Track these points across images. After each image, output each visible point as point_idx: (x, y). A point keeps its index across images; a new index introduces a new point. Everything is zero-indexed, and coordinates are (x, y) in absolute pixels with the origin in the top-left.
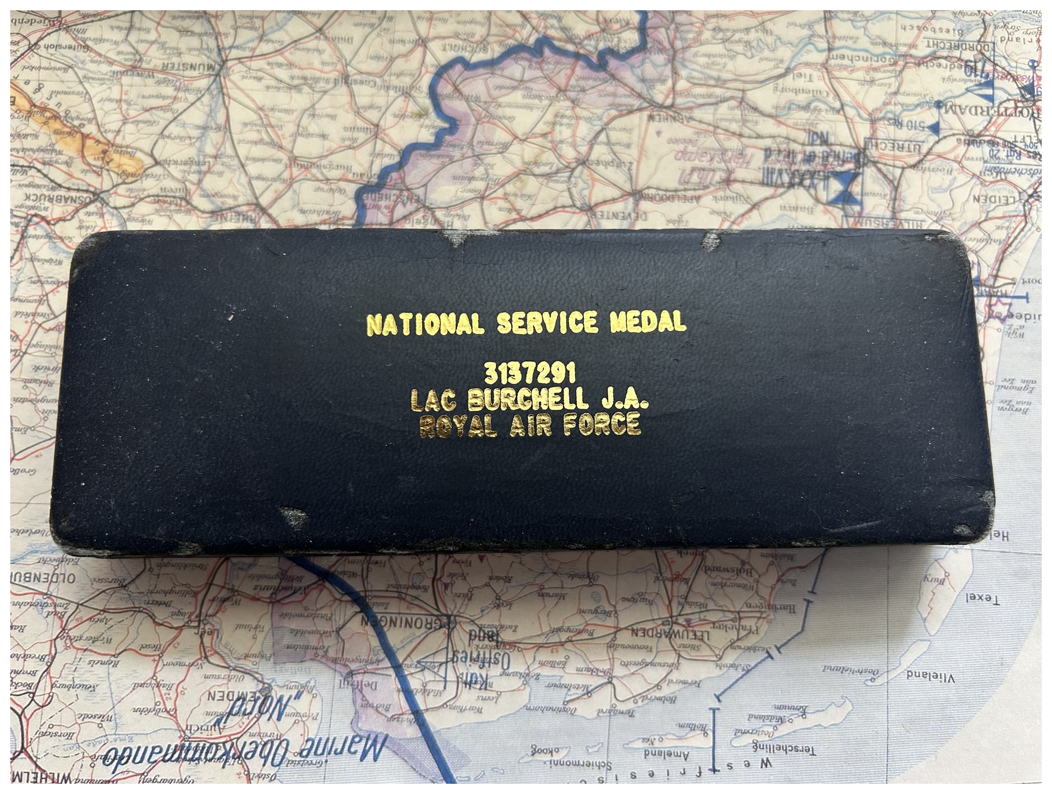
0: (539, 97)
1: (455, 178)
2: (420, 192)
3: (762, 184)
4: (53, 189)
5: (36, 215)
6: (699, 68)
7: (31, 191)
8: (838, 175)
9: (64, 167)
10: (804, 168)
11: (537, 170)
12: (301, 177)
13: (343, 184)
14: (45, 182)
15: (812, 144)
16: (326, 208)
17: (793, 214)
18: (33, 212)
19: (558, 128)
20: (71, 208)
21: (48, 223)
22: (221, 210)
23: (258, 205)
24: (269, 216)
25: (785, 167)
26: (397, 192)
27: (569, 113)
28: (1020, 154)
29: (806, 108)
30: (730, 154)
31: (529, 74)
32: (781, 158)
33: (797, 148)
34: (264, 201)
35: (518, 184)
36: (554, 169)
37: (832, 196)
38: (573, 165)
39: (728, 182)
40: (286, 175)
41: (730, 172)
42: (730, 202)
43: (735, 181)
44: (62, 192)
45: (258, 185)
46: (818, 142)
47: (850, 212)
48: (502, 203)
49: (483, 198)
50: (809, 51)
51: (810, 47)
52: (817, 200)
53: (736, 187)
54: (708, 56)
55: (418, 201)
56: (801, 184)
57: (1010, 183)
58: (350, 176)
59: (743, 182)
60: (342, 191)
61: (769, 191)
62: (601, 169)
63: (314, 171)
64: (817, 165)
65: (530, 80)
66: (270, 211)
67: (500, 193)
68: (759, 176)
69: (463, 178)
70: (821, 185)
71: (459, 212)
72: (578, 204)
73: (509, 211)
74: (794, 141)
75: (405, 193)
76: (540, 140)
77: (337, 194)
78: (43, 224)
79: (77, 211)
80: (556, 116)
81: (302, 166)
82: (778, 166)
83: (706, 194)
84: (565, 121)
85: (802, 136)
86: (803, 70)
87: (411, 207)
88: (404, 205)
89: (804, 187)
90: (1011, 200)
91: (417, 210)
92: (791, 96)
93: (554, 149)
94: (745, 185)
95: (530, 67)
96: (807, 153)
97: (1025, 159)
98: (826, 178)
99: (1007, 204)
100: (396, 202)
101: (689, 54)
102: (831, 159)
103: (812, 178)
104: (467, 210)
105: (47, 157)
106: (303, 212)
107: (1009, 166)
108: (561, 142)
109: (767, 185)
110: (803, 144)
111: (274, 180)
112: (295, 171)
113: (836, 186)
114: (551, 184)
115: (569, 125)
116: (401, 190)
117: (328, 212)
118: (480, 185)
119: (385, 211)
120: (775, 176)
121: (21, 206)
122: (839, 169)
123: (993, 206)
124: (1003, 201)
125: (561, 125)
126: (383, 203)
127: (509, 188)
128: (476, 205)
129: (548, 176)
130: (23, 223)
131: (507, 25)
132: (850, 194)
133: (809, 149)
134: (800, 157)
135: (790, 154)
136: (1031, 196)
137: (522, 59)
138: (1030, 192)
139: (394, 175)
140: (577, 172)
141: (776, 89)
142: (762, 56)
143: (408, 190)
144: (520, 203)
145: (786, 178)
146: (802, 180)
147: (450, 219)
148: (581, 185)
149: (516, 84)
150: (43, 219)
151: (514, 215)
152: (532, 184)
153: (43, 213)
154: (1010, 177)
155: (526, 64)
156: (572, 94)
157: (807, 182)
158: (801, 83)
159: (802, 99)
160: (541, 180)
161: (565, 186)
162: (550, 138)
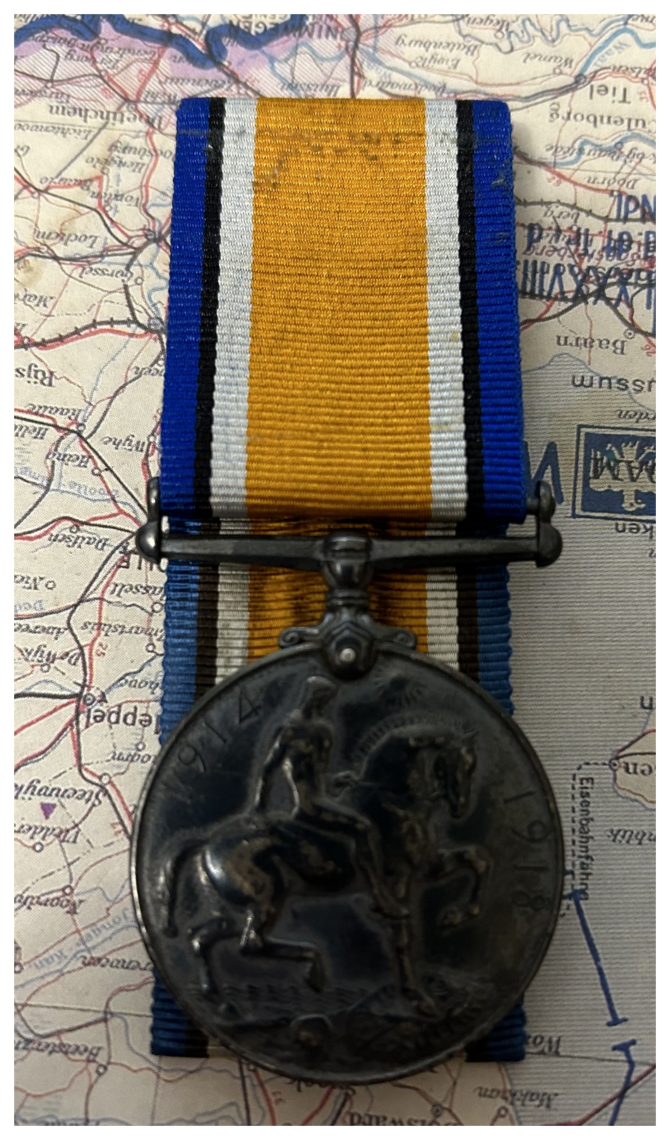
0: (83, 112)
6: (406, 67)
10: (606, 264)
11: (60, 250)
15: (626, 219)
19: (113, 169)
25: (569, 260)
27: (139, 143)
29: (614, 151)
31: (67, 68)
32: (562, 244)
33: (595, 226)
36: (98, 248)
38: (137, 243)
46: (638, 214)
51: (627, 38)
52: (633, 324)
54: (426, 44)
56: (600, 294)
61: (534, 307)
65: (69, 80)
70: (642, 296)
72: (142, 319)
74: (589, 213)
76: (73, 193)
80: (113, 147)
82: (554, 260)
84: (128, 157)
85: (605, 204)
86: (610, 82)
89: (608, 301)
92: (585, 128)
93: (101, 211)
95: (70, 55)
96: (615, 236)
101: (386, 40)
103: (623, 283)
108: (118, 197)
109: (530, 293)
110: (607, 219)
114: (89, 277)
115: (137, 166)
120: (548, 278)
125: (121, 164)
129: (82, 261)
133: (617, 228)
134: (598, 243)
135: (579, 237)
137: (56, 40)
140: (143, 258)
141: (554, 113)
142: (531, 49)
145: (570, 284)
146: (603, 287)
148: (150, 279)
149: (38, 85)
152: (52, 276)
155: (62, 49)
156: (148, 109)
157: (613, 292)
158: (606, 105)
159: (606, 134)
160: (68, 267)
161: (117, 282)
162: (94, 187)
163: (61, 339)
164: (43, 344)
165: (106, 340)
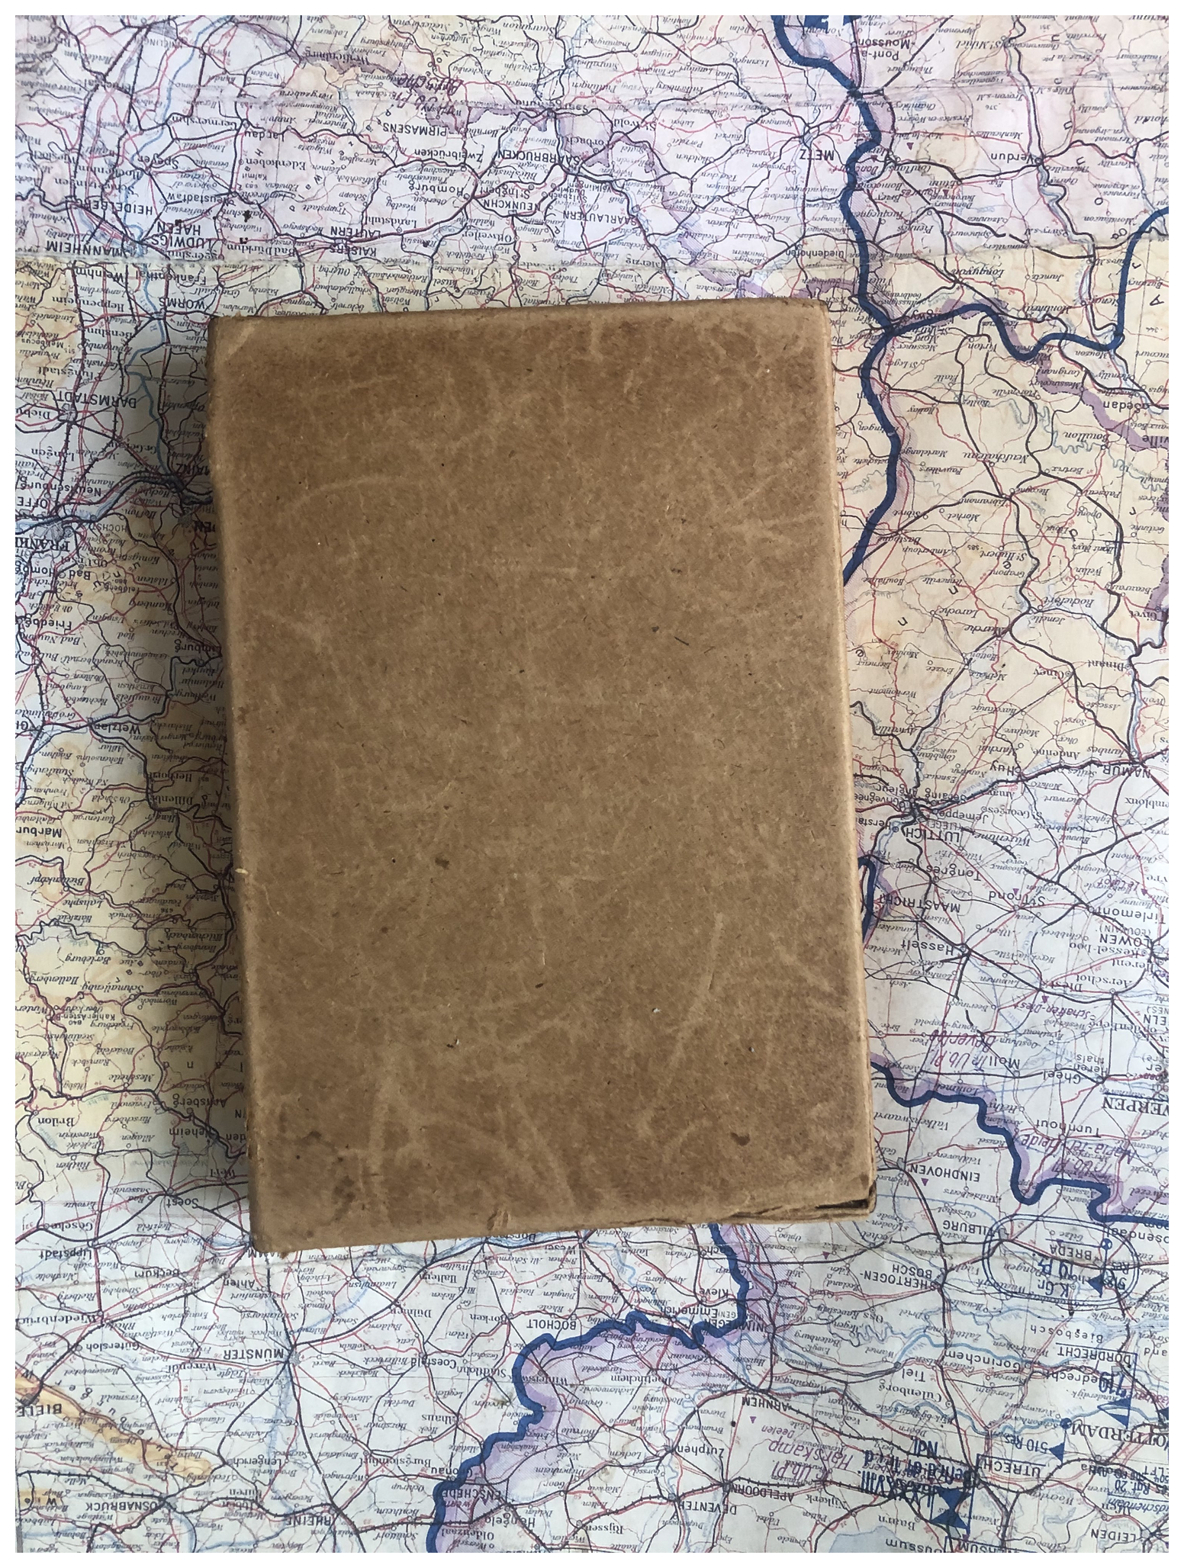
0: (629, 1379)
1: (538, 1470)
2: (502, 1488)
3: (860, 1489)
4: (115, 1496)
5: (100, 1525)
6: (800, 1351)
7: (92, 1500)
8: (943, 1492)
9: (126, 1474)
10: (907, 1479)
11: (624, 1461)
12: (379, 1473)
13: (421, 1481)
14: (107, 1490)
15: (919, 1455)
16: (404, 1507)
17: (892, 1527)
18: (96, 1522)
19: (647, 1412)
20: (136, 1514)
21: (114, 1531)
22: (295, 1513)
23: (333, 1505)
24: (345, 1517)
25: (886, 1474)
26: (477, 1488)
27: (660, 1395)
28: (1148, 1488)
29: (915, 1412)
30: (828, 1452)
31: (621, 1353)
32: (883, 1464)
33: (902, 1456)
34: (339, 1502)
35: (603, 1476)
36: (642, 1458)
37: (935, 1515)
38: (661, 1454)
39: (823, 1482)
40: (362, 1472)
41: (826, 1472)
42: (824, 1505)
43: (832, 1482)
44: (126, 1499)
45: (334, 1484)
46: (925, 1453)
47: (954, 1534)
48: (586, 1498)
49: (566, 1492)
50: (921, 1345)
51: (924, 1340)
52: (919, 1515)
53: (833, 1489)
54: (811, 1338)
55: (499, 1498)
56: (903, 1496)
57: (1133, 1519)
58: (429, 1473)
59: (840, 1484)
60: (421, 1489)
61: (868, 1498)
62: (690, 1456)
63: (391, 1466)
64: (922, 1478)
65: (620, 1360)
66: (345, 1512)
67: (585, 1486)
68: (857, 1481)
69: (546, 1470)
70: (924, 1501)
71: (542, 1508)
72: (666, 1495)
73: (594, 1505)
74: (899, 1448)
75: (486, 1489)
76: (627, 1428)
77: (415, 1491)
78: (109, 1532)
79: (143, 1517)
80: (646, 1399)
81: (378, 1461)
82: (879, 1473)
83: (798, 1493)
84: (655, 1404)
85: (908, 1445)
86: (914, 1367)
87: (493, 1504)
88: (485, 1502)
89: (907, 1500)
90: (1131, 1538)
91: (499, 1507)
92: (899, 1396)
93: (643, 1438)
94: (843, 1488)
95: (620, 1345)
96: (912, 1464)
97: (1152, 1494)
98: (931, 1494)
99: (1126, 1542)
100: (476, 1499)
101: (789, 1333)
102: (938, 1474)
103: (915, 1491)
104: (550, 1506)
105: (106, 1465)
106: (380, 1512)
107: (1135, 1501)
108: (650, 1429)
109: (867, 1491)
110: (908, 1453)
111: (350, 1478)
112: (372, 1467)
113: (941, 1504)
114: (638, 1476)
115: (659, 1409)
116: (482, 1486)
117: (405, 1511)
118: (564, 1478)
119: (464, 1508)
120: (875, 1483)
121: (84, 1516)
122: (945, 1486)
123: (1112, 1542)
124: (1122, 1538)
125: (651, 1409)
126: (462, 1500)
127: (594, 1482)
128: (560, 1499)
129: (634, 1467)
130: (88, 1534)
131: (598, 1297)
132: (957, 1515)
133: (914, 1459)
134: (903, 1467)
135: (893, 1461)
136: (1153, 1534)
137: (614, 1336)
138: (1153, 1529)
139: (475, 1469)
140: (665, 1461)
141: (882, 1386)
142: (870, 1345)
143: (489, 1485)
144: (604, 1497)
145: (887, 1487)
146: (904, 1491)
147: (531, 1516)
148: (669, 1474)
149: (605, 1364)
150: (108, 1527)
151: (599, 1510)
152: (618, 1476)
153: (108, 1522)
154: (1134, 1513)
155: (616, 1342)
156: (663, 1374)
157: (910, 1495)
158: (911, 1382)
159: (910, 1401)
160: (627, 1471)
161: (652, 1476)
162: (638, 1424)
163: (626, 1509)
164: (617, 1512)
165: (646, 1507)
